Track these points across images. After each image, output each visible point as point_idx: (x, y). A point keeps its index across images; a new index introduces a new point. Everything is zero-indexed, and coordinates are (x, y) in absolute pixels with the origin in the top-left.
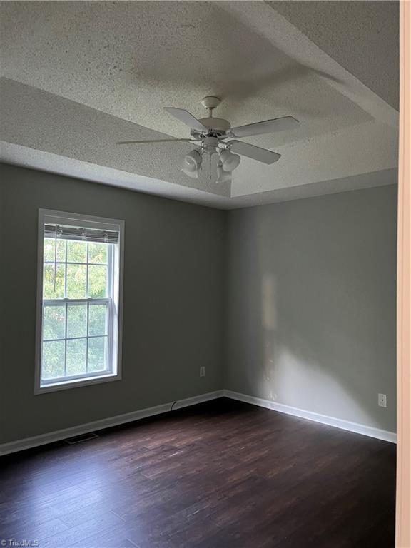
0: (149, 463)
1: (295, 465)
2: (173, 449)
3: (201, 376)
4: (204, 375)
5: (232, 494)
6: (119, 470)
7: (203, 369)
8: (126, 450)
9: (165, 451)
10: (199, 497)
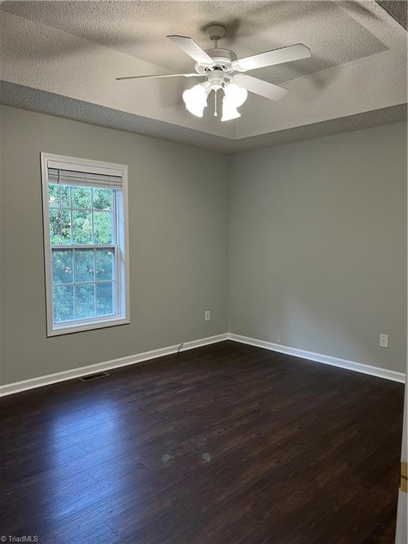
0: (159, 397)
1: (297, 400)
2: (181, 386)
3: (206, 320)
4: (209, 319)
5: (237, 425)
6: (132, 404)
7: (207, 313)
8: (137, 387)
9: (175, 388)
10: (206, 427)
